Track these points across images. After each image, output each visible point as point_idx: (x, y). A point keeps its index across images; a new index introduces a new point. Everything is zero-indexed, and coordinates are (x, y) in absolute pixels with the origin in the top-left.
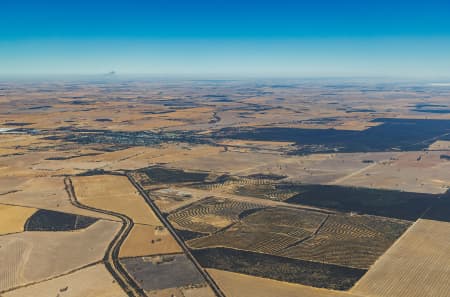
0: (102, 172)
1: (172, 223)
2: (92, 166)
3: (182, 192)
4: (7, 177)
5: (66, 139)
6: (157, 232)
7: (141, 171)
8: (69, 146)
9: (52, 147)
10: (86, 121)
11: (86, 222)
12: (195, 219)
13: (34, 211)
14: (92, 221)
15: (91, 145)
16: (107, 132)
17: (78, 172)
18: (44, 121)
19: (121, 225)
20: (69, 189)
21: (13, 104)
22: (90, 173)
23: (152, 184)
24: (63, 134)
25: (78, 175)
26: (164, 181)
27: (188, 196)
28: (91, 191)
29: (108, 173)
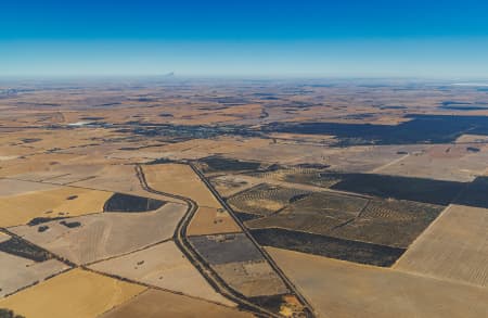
0: (167, 161)
1: (232, 206)
2: (159, 156)
3: (238, 179)
4: (87, 165)
5: (135, 132)
6: (218, 215)
7: (201, 160)
8: (138, 138)
9: (123, 139)
10: (151, 117)
11: (156, 205)
12: (251, 203)
13: (110, 195)
14: (160, 204)
15: (157, 137)
16: (169, 126)
17: (147, 161)
18: (115, 116)
19: (187, 207)
20: (140, 176)
22: (158, 162)
23: (210, 171)
24: (133, 127)
25: (146, 164)
26: (222, 169)
27: (244, 183)
28: (159, 178)
29: (172, 161)
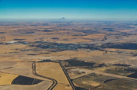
0: (49, 61)
1: (74, 84)
2: (46, 58)
3: (81, 70)
4: (10, 62)
5: (37, 46)
6: (66, 87)
7: (66, 61)
8: (38, 49)
9: (31, 50)
10: (48, 39)
11: (38, 81)
12: (84, 82)
13: (17, 76)
14: (40, 81)
15: (48, 49)
16: (55, 44)
17: (39, 60)
18: (30, 39)
19: (52, 83)
20: (34, 68)
21: (19, 31)
22: (44, 61)
23: (69, 66)
24: (37, 44)
25: (39, 62)
26: (75, 66)
27: (84, 72)
28: (42, 69)
29: (52, 61)
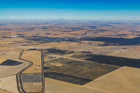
1: (44, 65)
2: (33, 48)
3: (54, 56)
6: (38, 67)
7: (47, 49)
10: (43, 34)
12: (52, 64)
13: (6, 60)
14: (21, 63)
15: (38, 42)
17: (28, 49)
18: (29, 34)
20: (21, 54)
22: (32, 50)
23: (47, 53)
24: (33, 38)
28: (27, 55)
29: (36, 50)
